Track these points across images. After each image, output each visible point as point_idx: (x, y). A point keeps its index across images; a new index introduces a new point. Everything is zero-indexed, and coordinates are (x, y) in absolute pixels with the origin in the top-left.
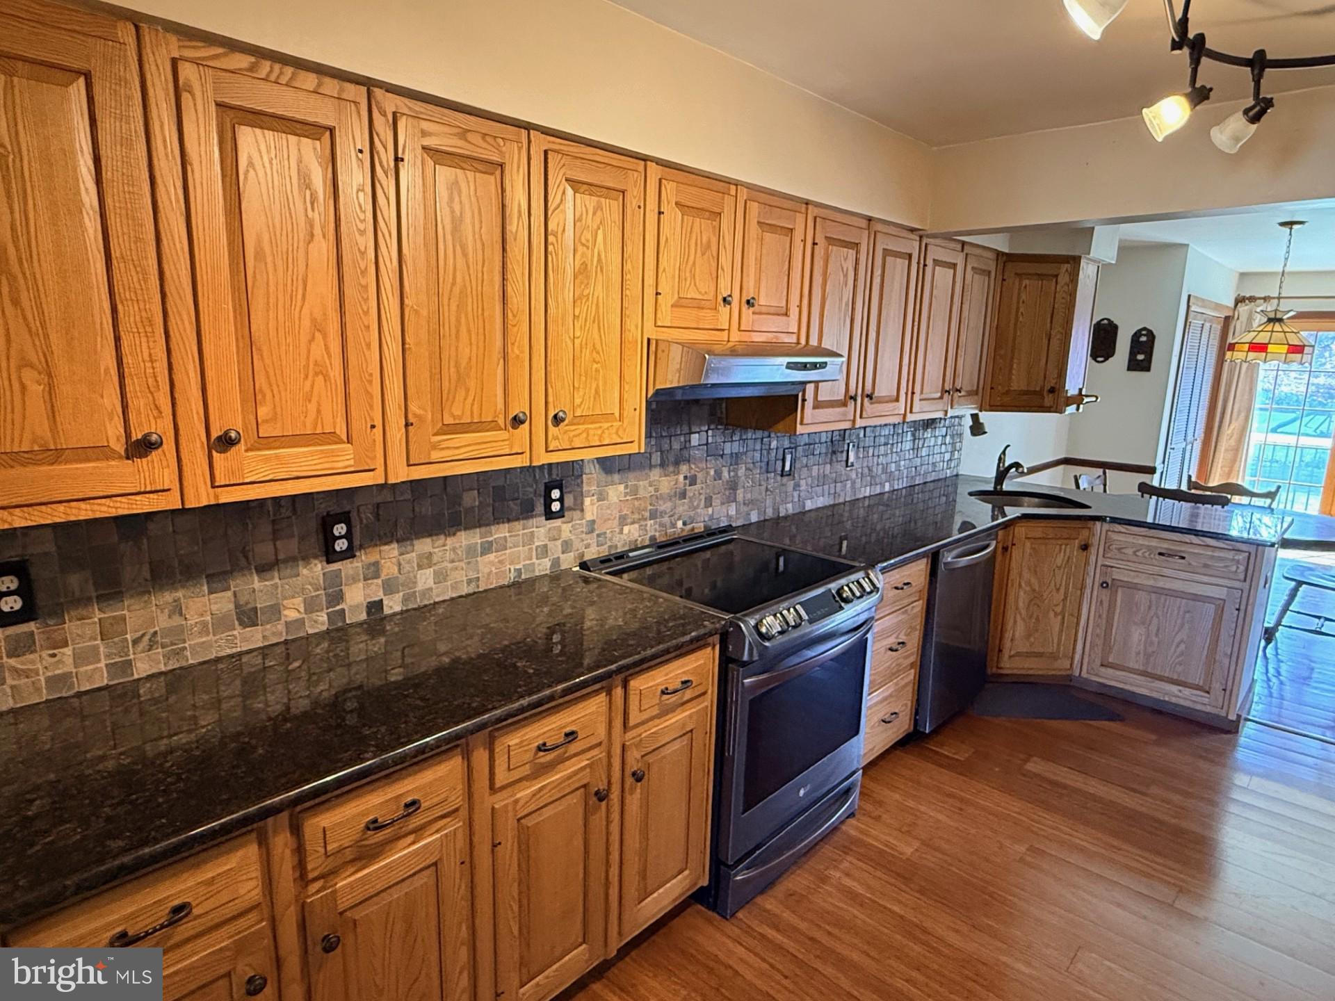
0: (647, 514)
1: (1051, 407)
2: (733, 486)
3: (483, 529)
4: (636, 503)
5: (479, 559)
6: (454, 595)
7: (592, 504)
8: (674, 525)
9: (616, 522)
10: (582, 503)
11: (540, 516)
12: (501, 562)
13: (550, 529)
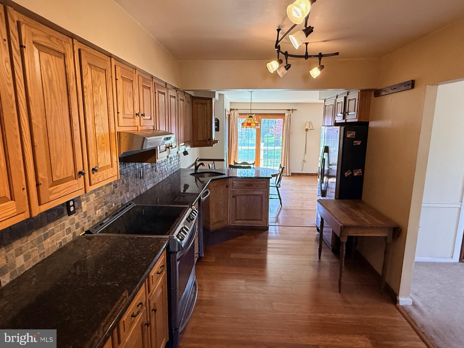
0: (103, 204)
1: (209, 145)
2: (127, 185)
3: (43, 228)
4: (99, 200)
5: (43, 243)
6: (34, 264)
7: (85, 204)
8: (112, 206)
9: (94, 209)
10: (81, 205)
11: (66, 215)
12: (53, 241)
13: (70, 220)
